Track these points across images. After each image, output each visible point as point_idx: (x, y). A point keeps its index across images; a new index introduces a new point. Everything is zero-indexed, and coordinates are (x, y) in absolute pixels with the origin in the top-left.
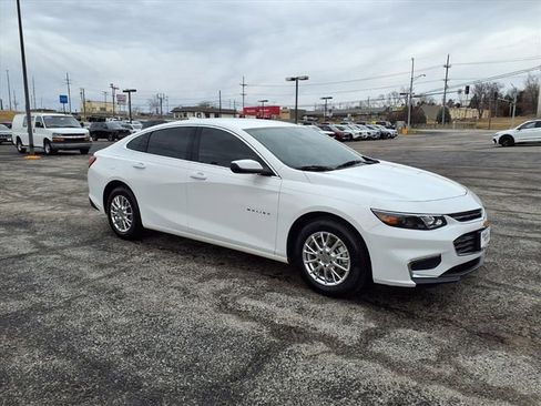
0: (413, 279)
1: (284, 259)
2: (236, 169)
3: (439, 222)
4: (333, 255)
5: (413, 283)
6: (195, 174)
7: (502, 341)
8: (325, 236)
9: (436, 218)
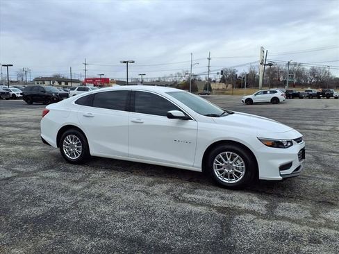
0: (281, 175)
1: (200, 170)
2: (171, 116)
3: (289, 144)
4: (234, 165)
5: (281, 178)
6: (135, 120)
7: (332, 204)
8: (229, 154)
9: (288, 142)
